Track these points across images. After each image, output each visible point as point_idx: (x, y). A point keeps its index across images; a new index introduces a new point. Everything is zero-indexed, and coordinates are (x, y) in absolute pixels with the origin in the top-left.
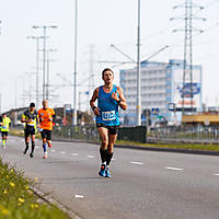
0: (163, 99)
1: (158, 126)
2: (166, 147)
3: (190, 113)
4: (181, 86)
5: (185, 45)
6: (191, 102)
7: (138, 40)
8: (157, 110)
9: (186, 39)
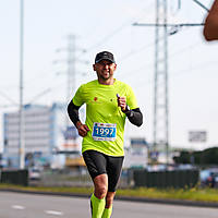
0: (46, 141)
1: (41, 169)
2: (49, 190)
3: (72, 156)
4: (65, 129)
5: (69, 88)
6: (75, 145)
7: (21, 82)
8: (40, 153)
9: (69, 82)
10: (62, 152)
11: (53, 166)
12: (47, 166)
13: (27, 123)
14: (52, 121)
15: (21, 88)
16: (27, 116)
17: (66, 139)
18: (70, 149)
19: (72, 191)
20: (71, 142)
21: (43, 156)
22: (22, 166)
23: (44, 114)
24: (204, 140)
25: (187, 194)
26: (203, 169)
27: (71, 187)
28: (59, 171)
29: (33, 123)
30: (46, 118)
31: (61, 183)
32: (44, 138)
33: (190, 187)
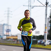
6: (9, 34)
9: (8, 19)
12: (2, 38)
14: (3, 28)
24: (39, 33)
25: (34, 46)
26: (39, 40)
27: (7, 43)
28: (5, 40)
30: (2, 27)
31: (5, 42)
33: (35, 44)
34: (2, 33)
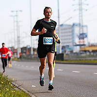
5: (80, 17)
6: (84, 42)
7: (59, 15)
8: (68, 46)
9: (80, 14)
10: (78, 45)
11: (74, 52)
12: (72, 52)
13: (62, 33)
15: (59, 17)
16: (62, 30)
17: (80, 39)
18: (82, 44)
19: (83, 62)
20: (82, 40)
21: (70, 47)
22: (61, 52)
23: (69, 29)
27: (83, 60)
29: (65, 33)
30: (70, 30)
32: (70, 39)
34: (71, 41)
